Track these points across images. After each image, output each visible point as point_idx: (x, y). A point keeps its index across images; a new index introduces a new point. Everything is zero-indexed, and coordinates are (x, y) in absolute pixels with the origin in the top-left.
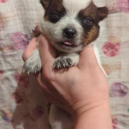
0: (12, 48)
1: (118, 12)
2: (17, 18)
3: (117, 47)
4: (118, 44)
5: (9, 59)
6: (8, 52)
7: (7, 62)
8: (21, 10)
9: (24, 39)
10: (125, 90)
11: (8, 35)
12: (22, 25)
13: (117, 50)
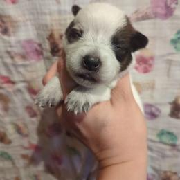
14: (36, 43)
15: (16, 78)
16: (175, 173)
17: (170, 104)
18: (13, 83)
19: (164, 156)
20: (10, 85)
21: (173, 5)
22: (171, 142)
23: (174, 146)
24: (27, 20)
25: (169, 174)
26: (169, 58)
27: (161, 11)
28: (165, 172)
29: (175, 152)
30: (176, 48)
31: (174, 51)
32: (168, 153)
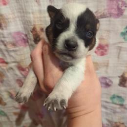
0: (14, 45)
1: (108, 17)
2: (18, 19)
3: (106, 48)
4: (107, 45)
5: (12, 54)
6: (11, 48)
7: (11, 56)
8: (20, 12)
9: (25, 38)
10: (110, 83)
11: (10, 34)
12: (22, 26)
13: (106, 50)
14: (23, 34)
15: (8, 60)
16: (123, 124)
17: (119, 77)
18: (7, 63)
19: (115, 112)
20: (5, 65)
21: (123, 8)
22: (120, 103)
23: (122, 105)
24: (16, 17)
25: (118, 124)
26: (120, 45)
27: (114, 12)
28: (116, 123)
29: (123, 109)
30: (124, 38)
31: (123, 40)
32: (118, 110)
